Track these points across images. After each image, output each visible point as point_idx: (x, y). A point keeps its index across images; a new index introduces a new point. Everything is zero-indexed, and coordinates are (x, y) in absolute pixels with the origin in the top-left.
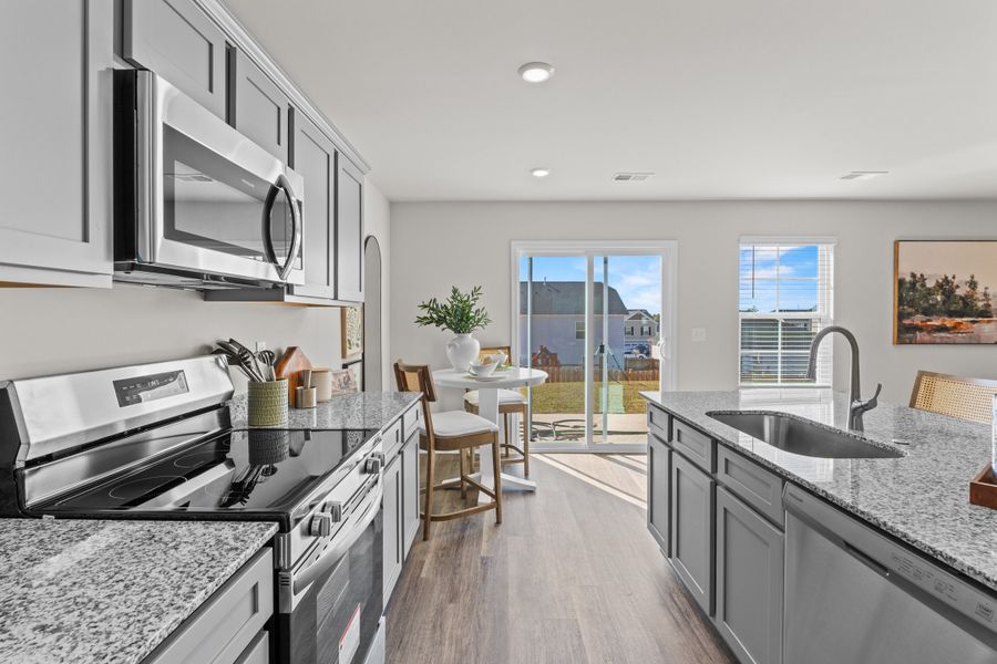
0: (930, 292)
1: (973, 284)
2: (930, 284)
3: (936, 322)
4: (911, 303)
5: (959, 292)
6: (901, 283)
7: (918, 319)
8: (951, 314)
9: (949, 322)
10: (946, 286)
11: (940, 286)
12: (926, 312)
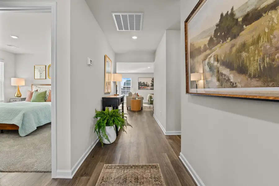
0: (142, 84)
1: (147, 83)
2: (142, 83)
3: (143, 87)
4: (140, 85)
5: (145, 84)
6: (139, 82)
7: (141, 87)
8: (144, 86)
9: (144, 87)
10: (144, 83)
11: (143, 83)
12: (142, 86)
